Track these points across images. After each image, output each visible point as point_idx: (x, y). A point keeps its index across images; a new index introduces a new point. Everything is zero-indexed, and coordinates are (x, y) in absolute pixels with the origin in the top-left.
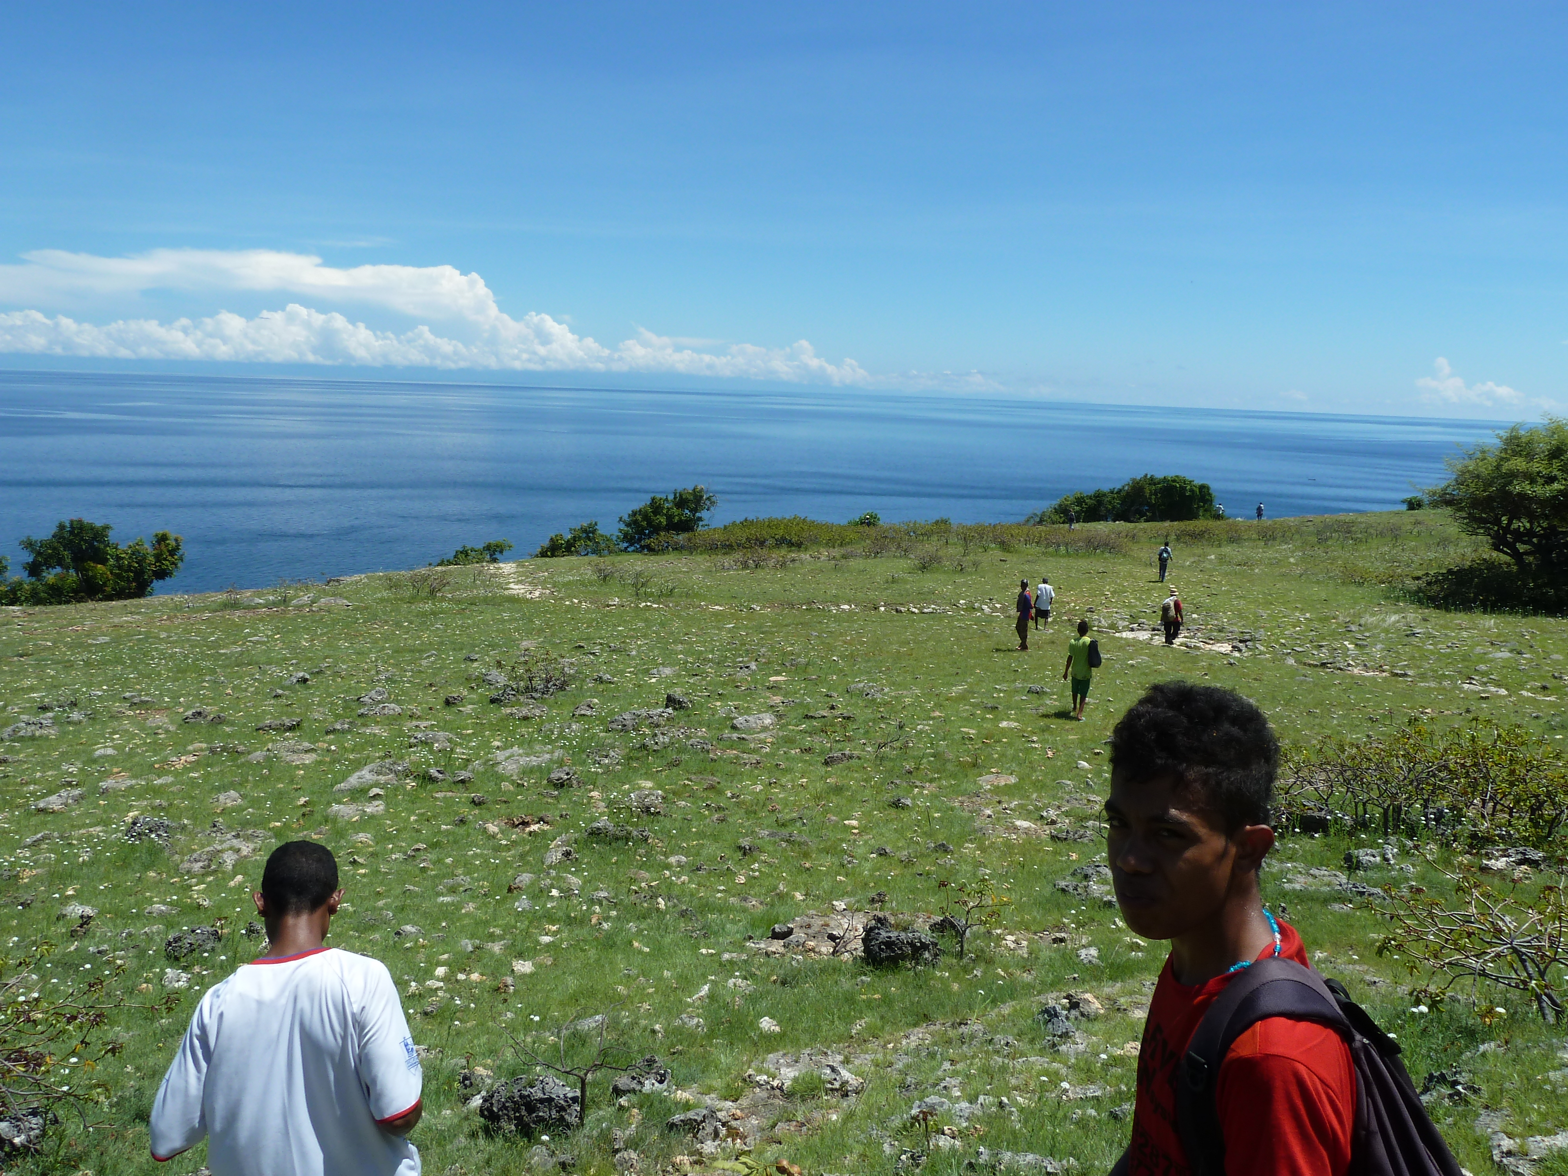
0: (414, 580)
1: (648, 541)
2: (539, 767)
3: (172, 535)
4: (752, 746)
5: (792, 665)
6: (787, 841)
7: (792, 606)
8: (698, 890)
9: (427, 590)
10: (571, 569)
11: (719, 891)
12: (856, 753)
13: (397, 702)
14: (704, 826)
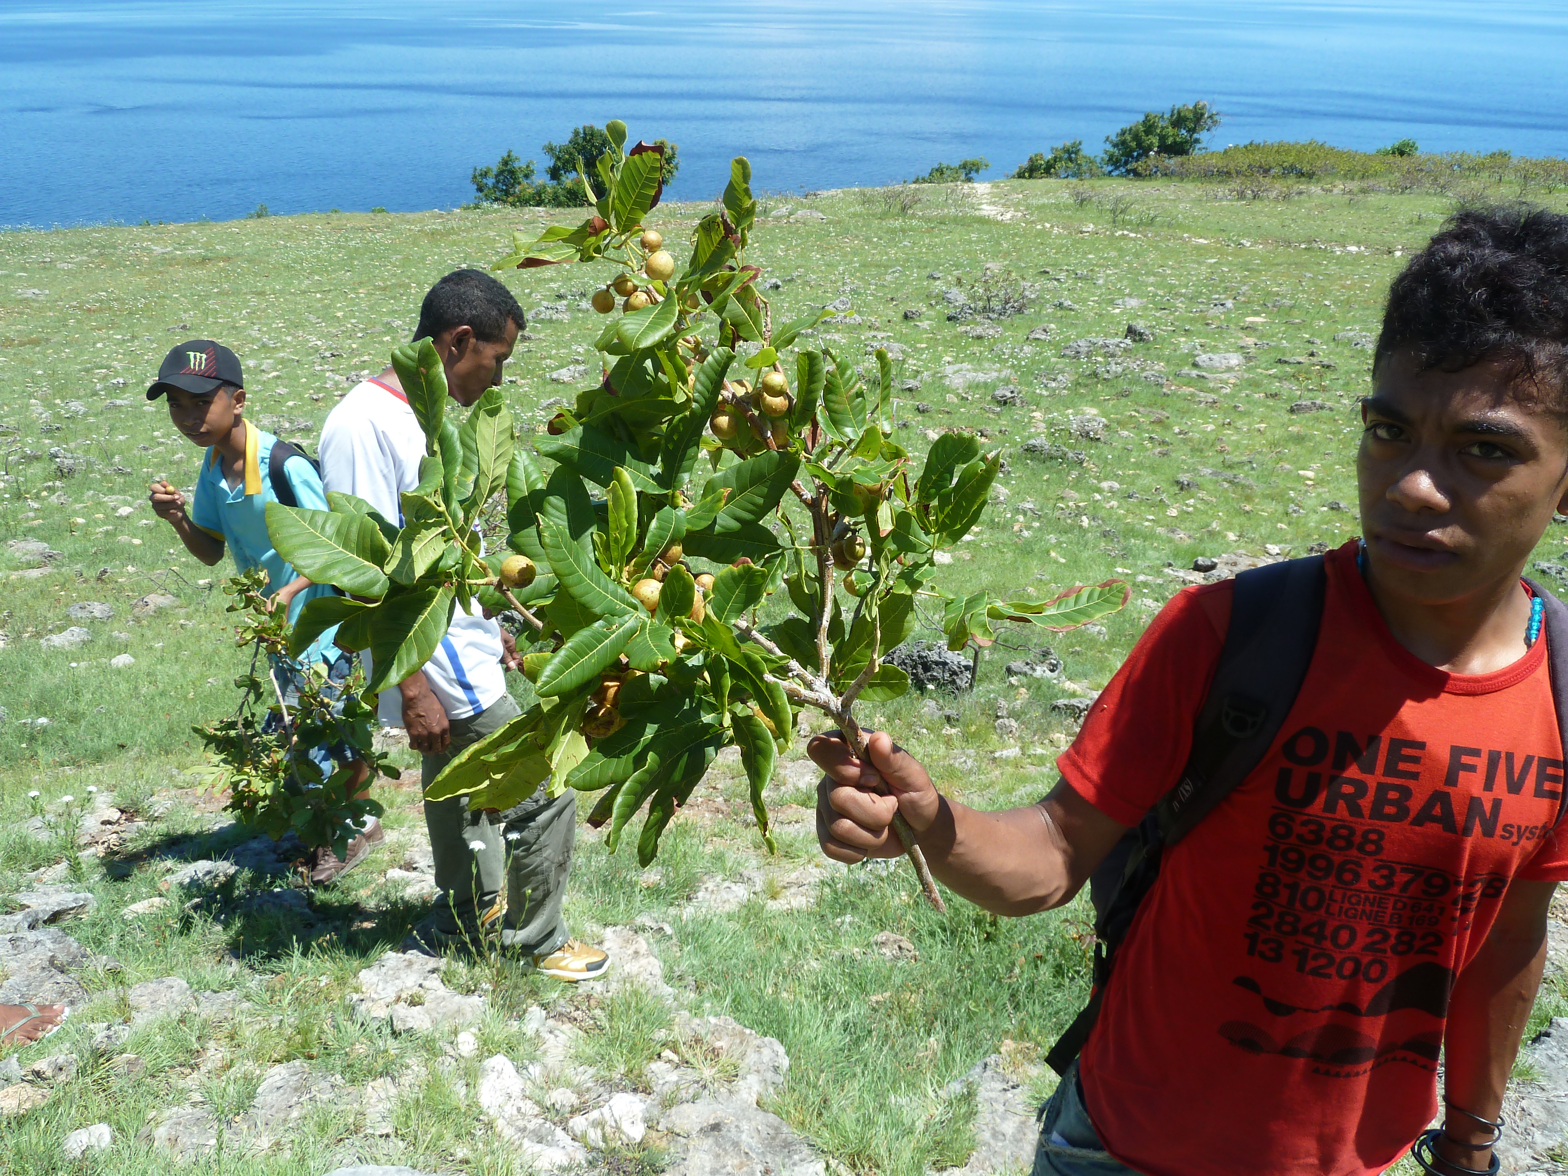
0: (887, 197)
1: (1134, 165)
2: (986, 384)
3: (668, 144)
4: (1211, 385)
5: (1274, 306)
6: (1230, 482)
7: (1288, 243)
8: (1125, 516)
9: (899, 207)
10: (1047, 192)
11: (1147, 520)
12: (1328, 404)
13: (859, 313)
14: (1144, 457)
